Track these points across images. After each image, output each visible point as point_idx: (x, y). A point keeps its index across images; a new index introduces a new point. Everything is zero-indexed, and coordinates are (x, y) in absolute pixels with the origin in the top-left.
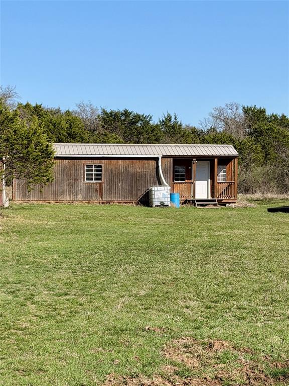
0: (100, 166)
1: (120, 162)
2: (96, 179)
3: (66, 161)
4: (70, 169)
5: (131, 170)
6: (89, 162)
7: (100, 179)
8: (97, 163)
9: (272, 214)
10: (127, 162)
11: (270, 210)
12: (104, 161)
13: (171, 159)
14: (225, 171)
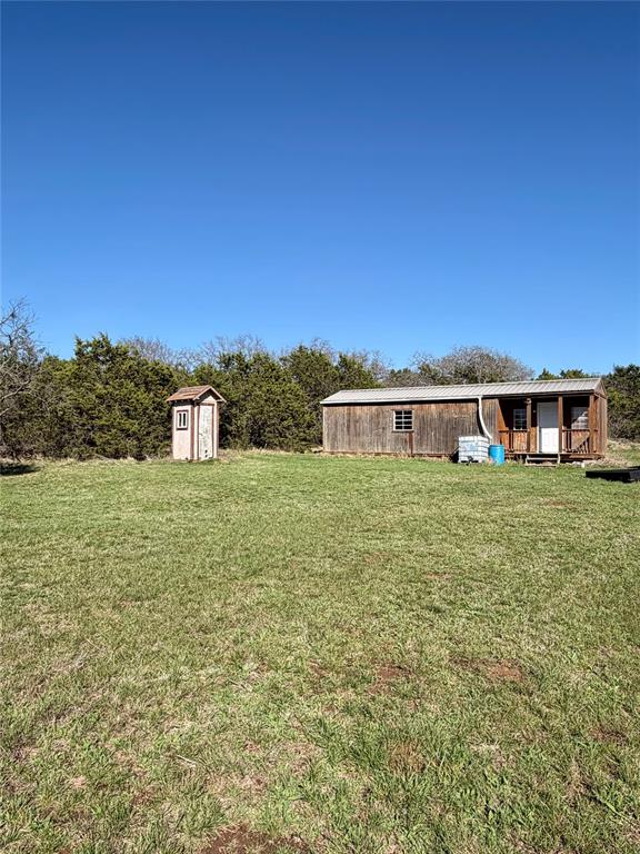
0: (410, 412)
1: (433, 406)
2: (406, 428)
3: (374, 408)
4: (378, 416)
5: (446, 416)
6: (398, 408)
7: (410, 428)
8: (407, 407)
9: (593, 481)
10: (442, 405)
11: (591, 475)
12: (414, 406)
13: (497, 401)
14: (586, 415)
